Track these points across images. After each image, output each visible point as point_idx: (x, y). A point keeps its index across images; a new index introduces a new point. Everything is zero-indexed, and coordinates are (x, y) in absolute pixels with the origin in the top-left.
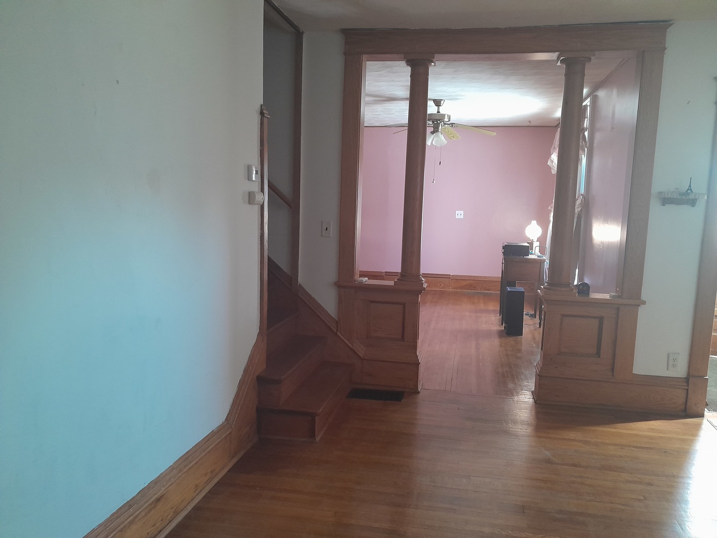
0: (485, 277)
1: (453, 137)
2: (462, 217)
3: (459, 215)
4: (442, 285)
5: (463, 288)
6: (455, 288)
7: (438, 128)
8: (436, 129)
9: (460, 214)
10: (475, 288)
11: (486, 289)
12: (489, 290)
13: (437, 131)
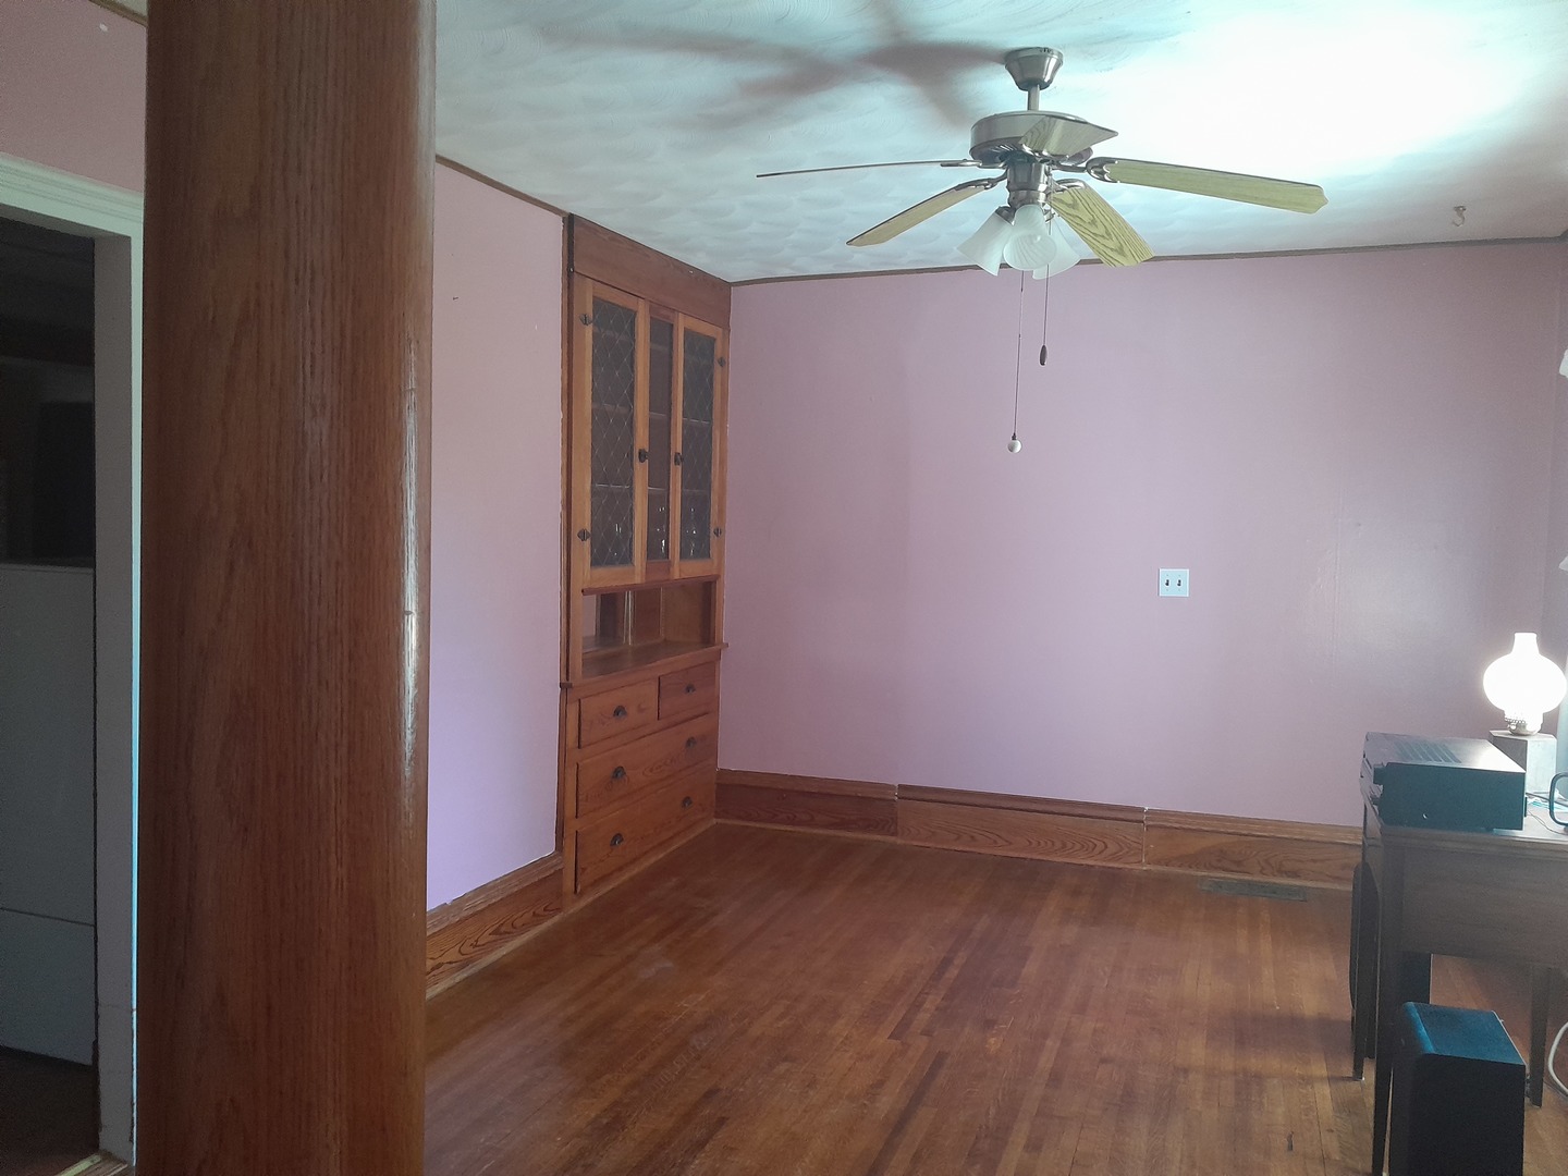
0: (1279, 824)
1: (1121, 251)
2: (1184, 591)
3: (1173, 583)
4: (1112, 848)
5: (1193, 860)
6: (1158, 862)
7: (1030, 187)
8: (1023, 193)
9: (1176, 582)
10: (1239, 863)
11: (1282, 872)
12: (1295, 874)
13: (1031, 200)
